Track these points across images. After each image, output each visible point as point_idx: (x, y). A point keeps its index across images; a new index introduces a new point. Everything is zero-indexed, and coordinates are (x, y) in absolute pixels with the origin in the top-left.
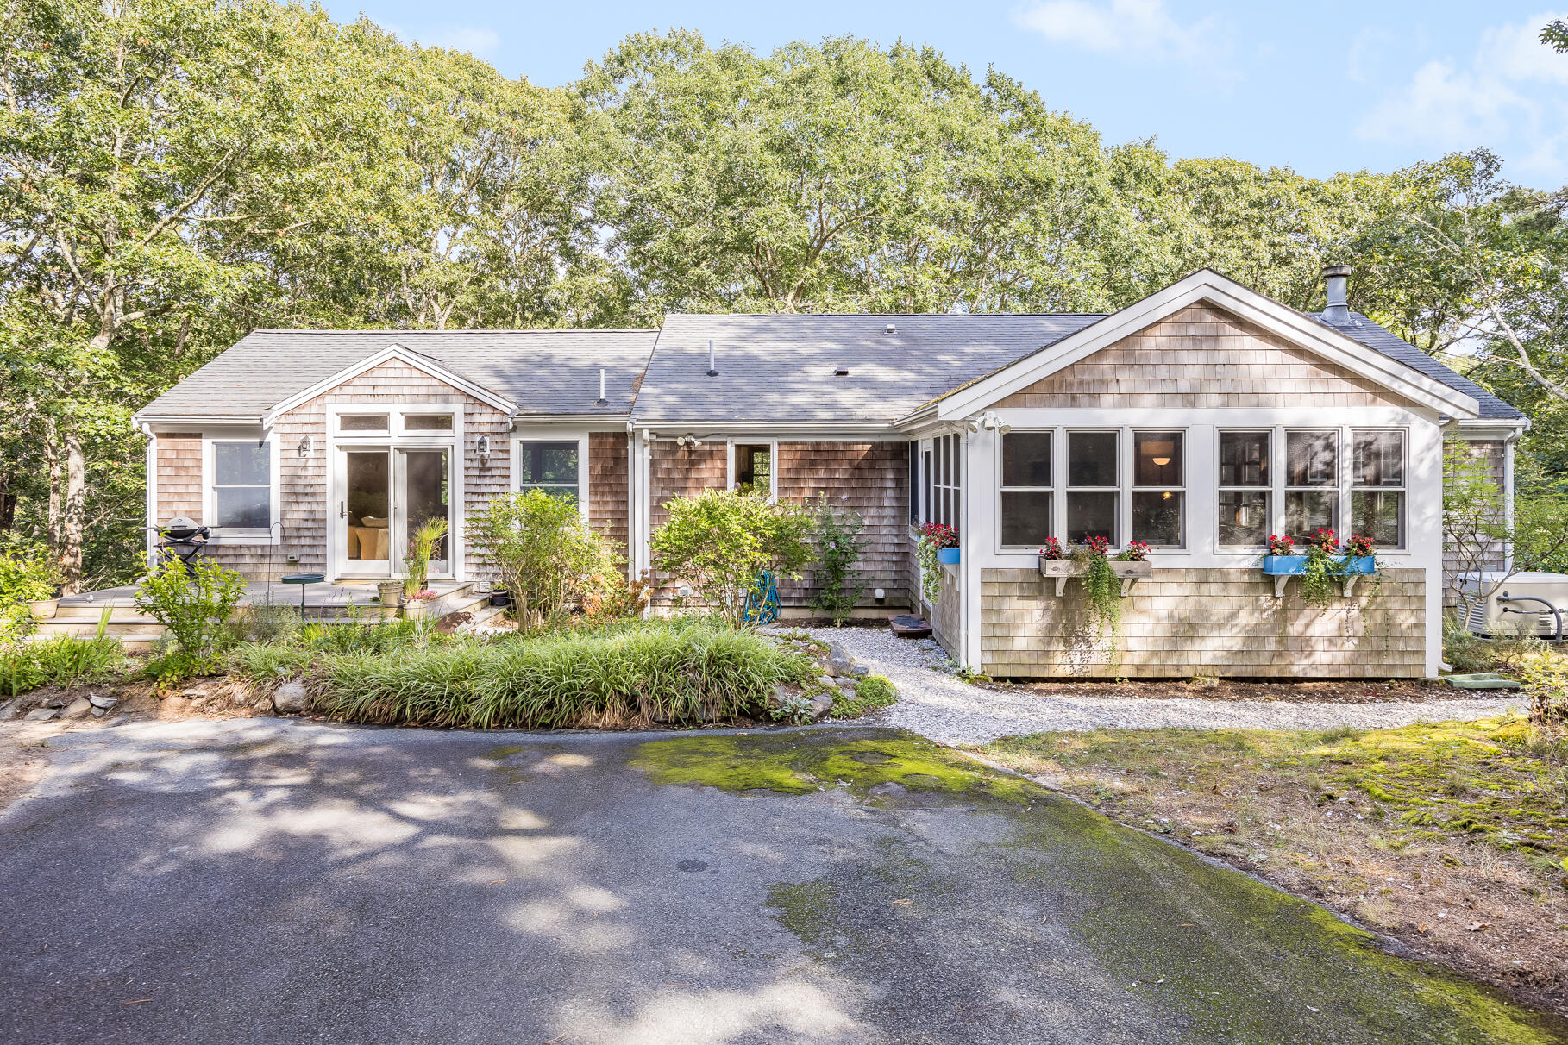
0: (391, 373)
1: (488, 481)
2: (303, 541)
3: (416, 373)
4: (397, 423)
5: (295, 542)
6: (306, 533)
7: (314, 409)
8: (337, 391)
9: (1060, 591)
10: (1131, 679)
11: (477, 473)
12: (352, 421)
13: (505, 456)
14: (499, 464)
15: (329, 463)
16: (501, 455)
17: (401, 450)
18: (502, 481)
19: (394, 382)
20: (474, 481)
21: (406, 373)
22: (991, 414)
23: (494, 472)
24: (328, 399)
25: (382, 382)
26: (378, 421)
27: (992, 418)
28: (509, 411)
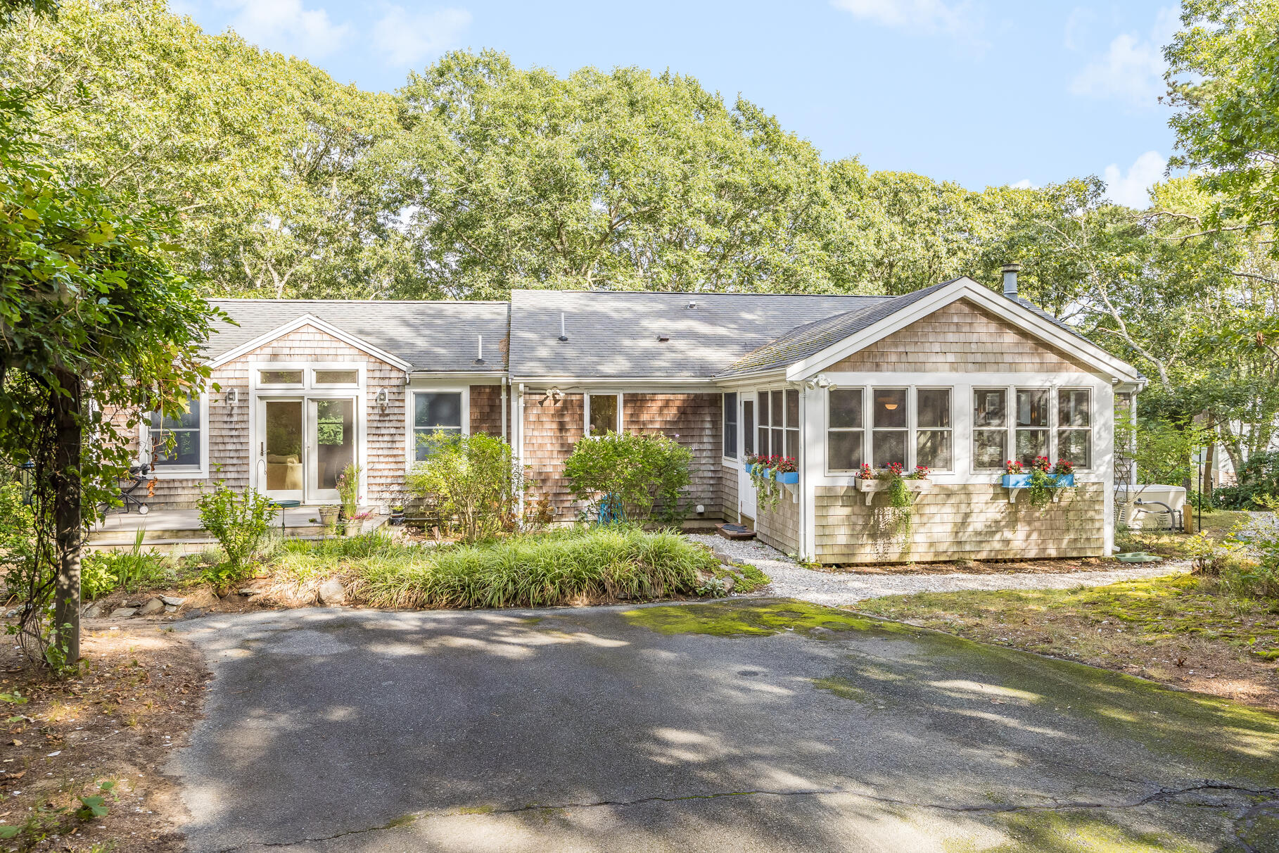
0: (305, 337)
1: (387, 425)
2: (229, 475)
3: (326, 337)
4: (310, 378)
5: (222, 476)
6: (231, 469)
7: (239, 366)
8: (258, 351)
9: (869, 501)
11: (377, 418)
12: (272, 376)
13: (401, 404)
14: (396, 411)
15: (251, 411)
16: (397, 404)
17: (313, 400)
18: (399, 425)
19: (308, 344)
20: (375, 424)
21: (318, 337)
22: (822, 376)
23: (391, 418)
24: (250, 358)
25: (297, 344)
26: (295, 376)
27: (824, 379)
28: (404, 369)
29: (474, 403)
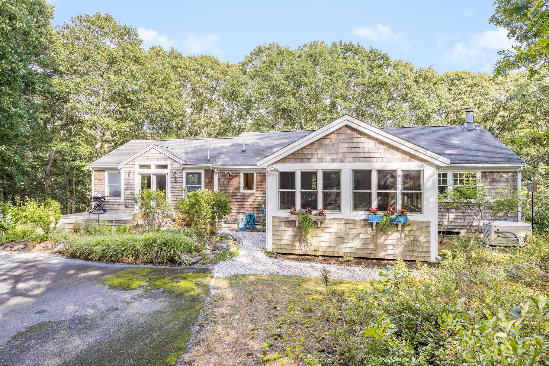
0: (152, 152)
1: (177, 184)
2: (129, 201)
3: (158, 152)
4: (153, 167)
5: (127, 201)
6: (130, 199)
7: (132, 163)
8: (138, 158)
9: (297, 225)
10: (321, 256)
11: (174, 182)
12: (142, 166)
13: (181, 177)
14: (180, 179)
15: (136, 179)
16: (180, 176)
17: (154, 175)
18: (181, 184)
19: (152, 155)
20: (173, 184)
21: (155, 152)
22: (274, 165)
23: (178, 181)
24: (136, 160)
25: (149, 155)
26: (148, 167)
28: (182, 163)
29: (206, 176)
